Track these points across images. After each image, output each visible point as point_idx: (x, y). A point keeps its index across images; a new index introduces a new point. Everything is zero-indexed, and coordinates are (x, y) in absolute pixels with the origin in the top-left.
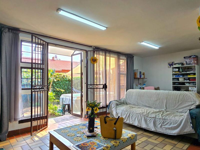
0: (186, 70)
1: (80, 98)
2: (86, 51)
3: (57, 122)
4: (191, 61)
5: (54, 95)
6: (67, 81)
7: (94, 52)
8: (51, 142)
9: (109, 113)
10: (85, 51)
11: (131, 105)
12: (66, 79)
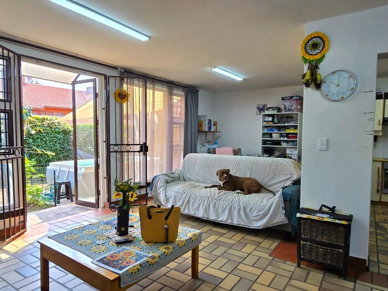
0: (284, 120)
1: (93, 171)
2: (105, 76)
3: (45, 219)
4: (293, 106)
5: (33, 164)
6: (59, 133)
7: (122, 79)
8: (44, 258)
9: (151, 198)
10: (103, 77)
11: (192, 183)
12: (57, 130)
